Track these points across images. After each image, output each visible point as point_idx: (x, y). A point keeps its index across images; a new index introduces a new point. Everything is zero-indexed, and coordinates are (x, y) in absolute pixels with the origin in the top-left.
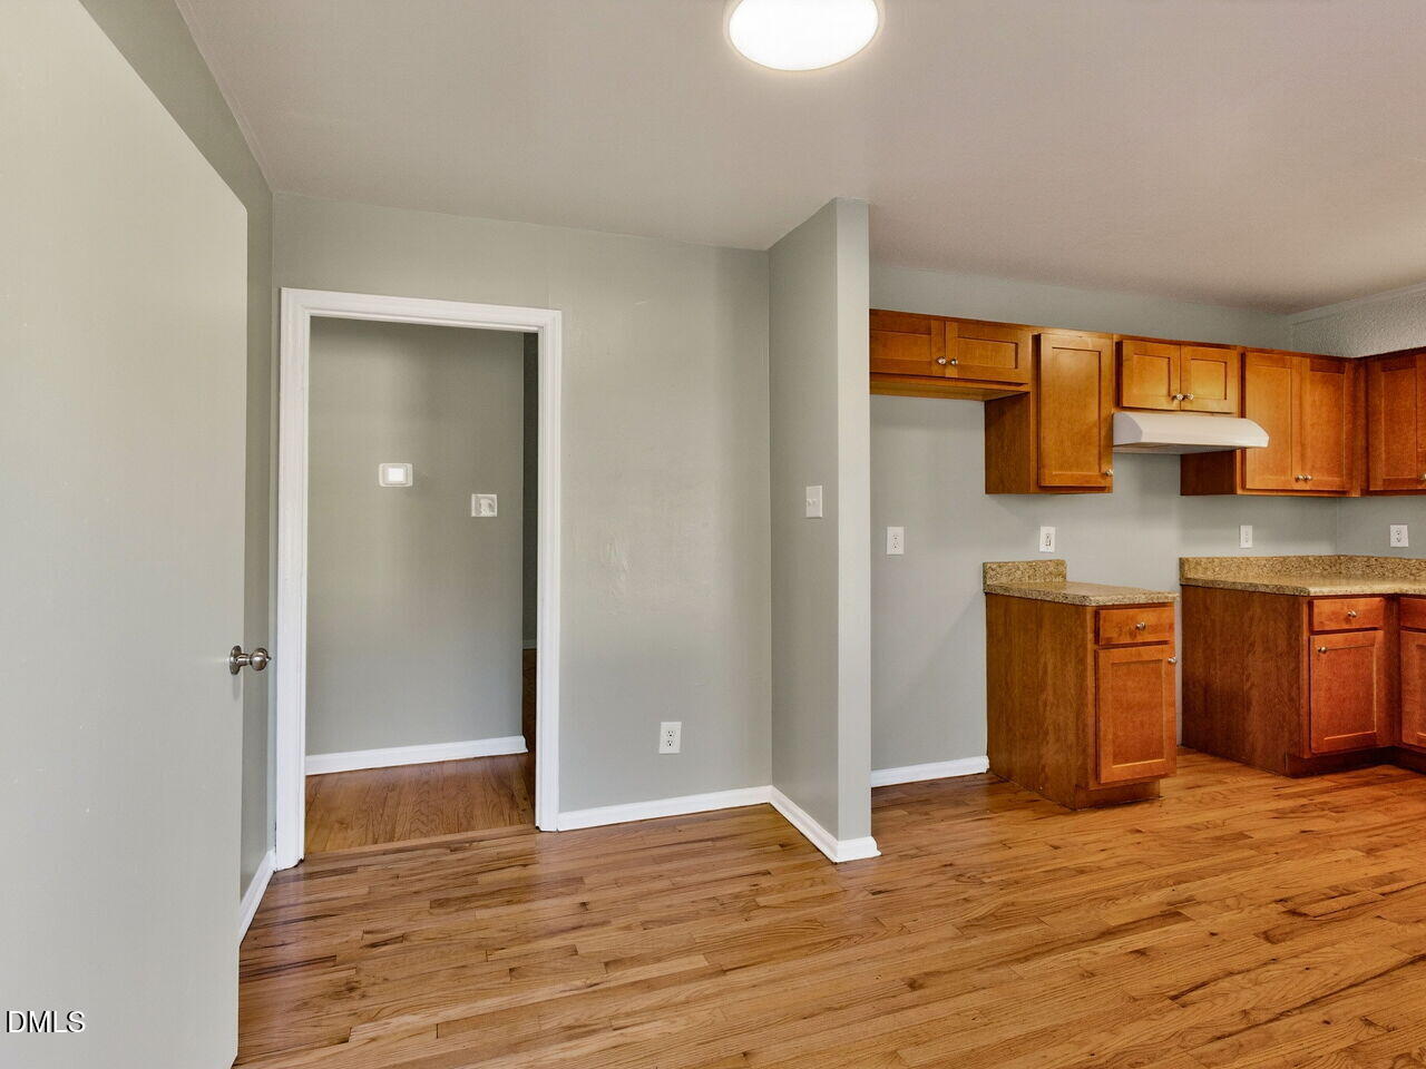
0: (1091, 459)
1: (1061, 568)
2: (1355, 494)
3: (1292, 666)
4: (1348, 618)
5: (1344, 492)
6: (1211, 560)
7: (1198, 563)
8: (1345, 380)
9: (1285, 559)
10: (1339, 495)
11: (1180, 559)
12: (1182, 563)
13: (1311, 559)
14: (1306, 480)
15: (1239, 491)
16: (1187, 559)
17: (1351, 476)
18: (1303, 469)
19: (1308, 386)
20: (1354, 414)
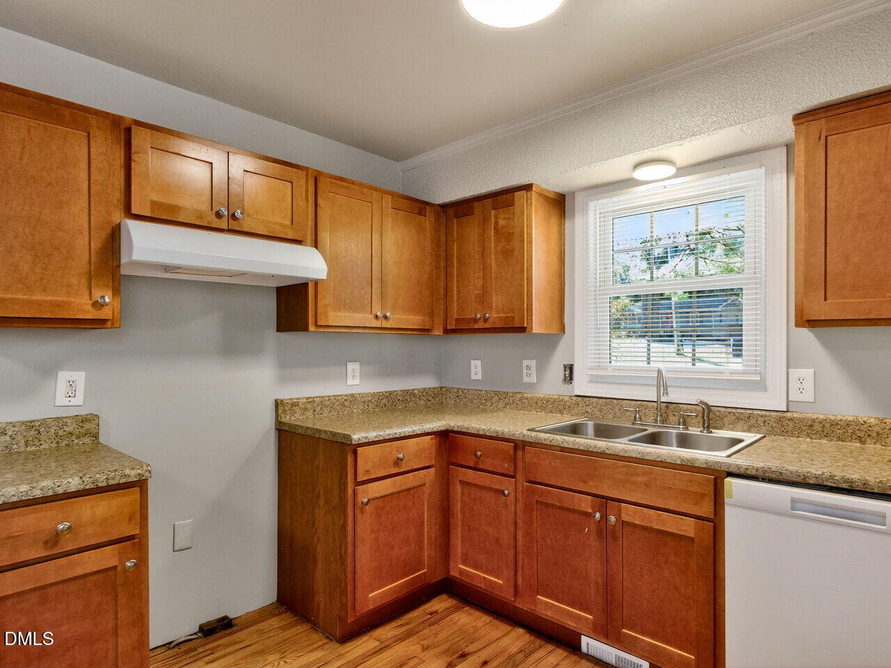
0: (74, 281)
1: (88, 426)
2: (438, 332)
3: (342, 522)
4: (398, 462)
5: (428, 330)
6: (310, 401)
7: (295, 404)
8: (428, 222)
9: (391, 393)
10: (424, 331)
11: (276, 401)
12: (278, 404)
13: (416, 392)
14: (386, 318)
15: (312, 328)
16: (282, 401)
17: (432, 314)
18: (383, 307)
19: (389, 223)
20: (438, 256)
